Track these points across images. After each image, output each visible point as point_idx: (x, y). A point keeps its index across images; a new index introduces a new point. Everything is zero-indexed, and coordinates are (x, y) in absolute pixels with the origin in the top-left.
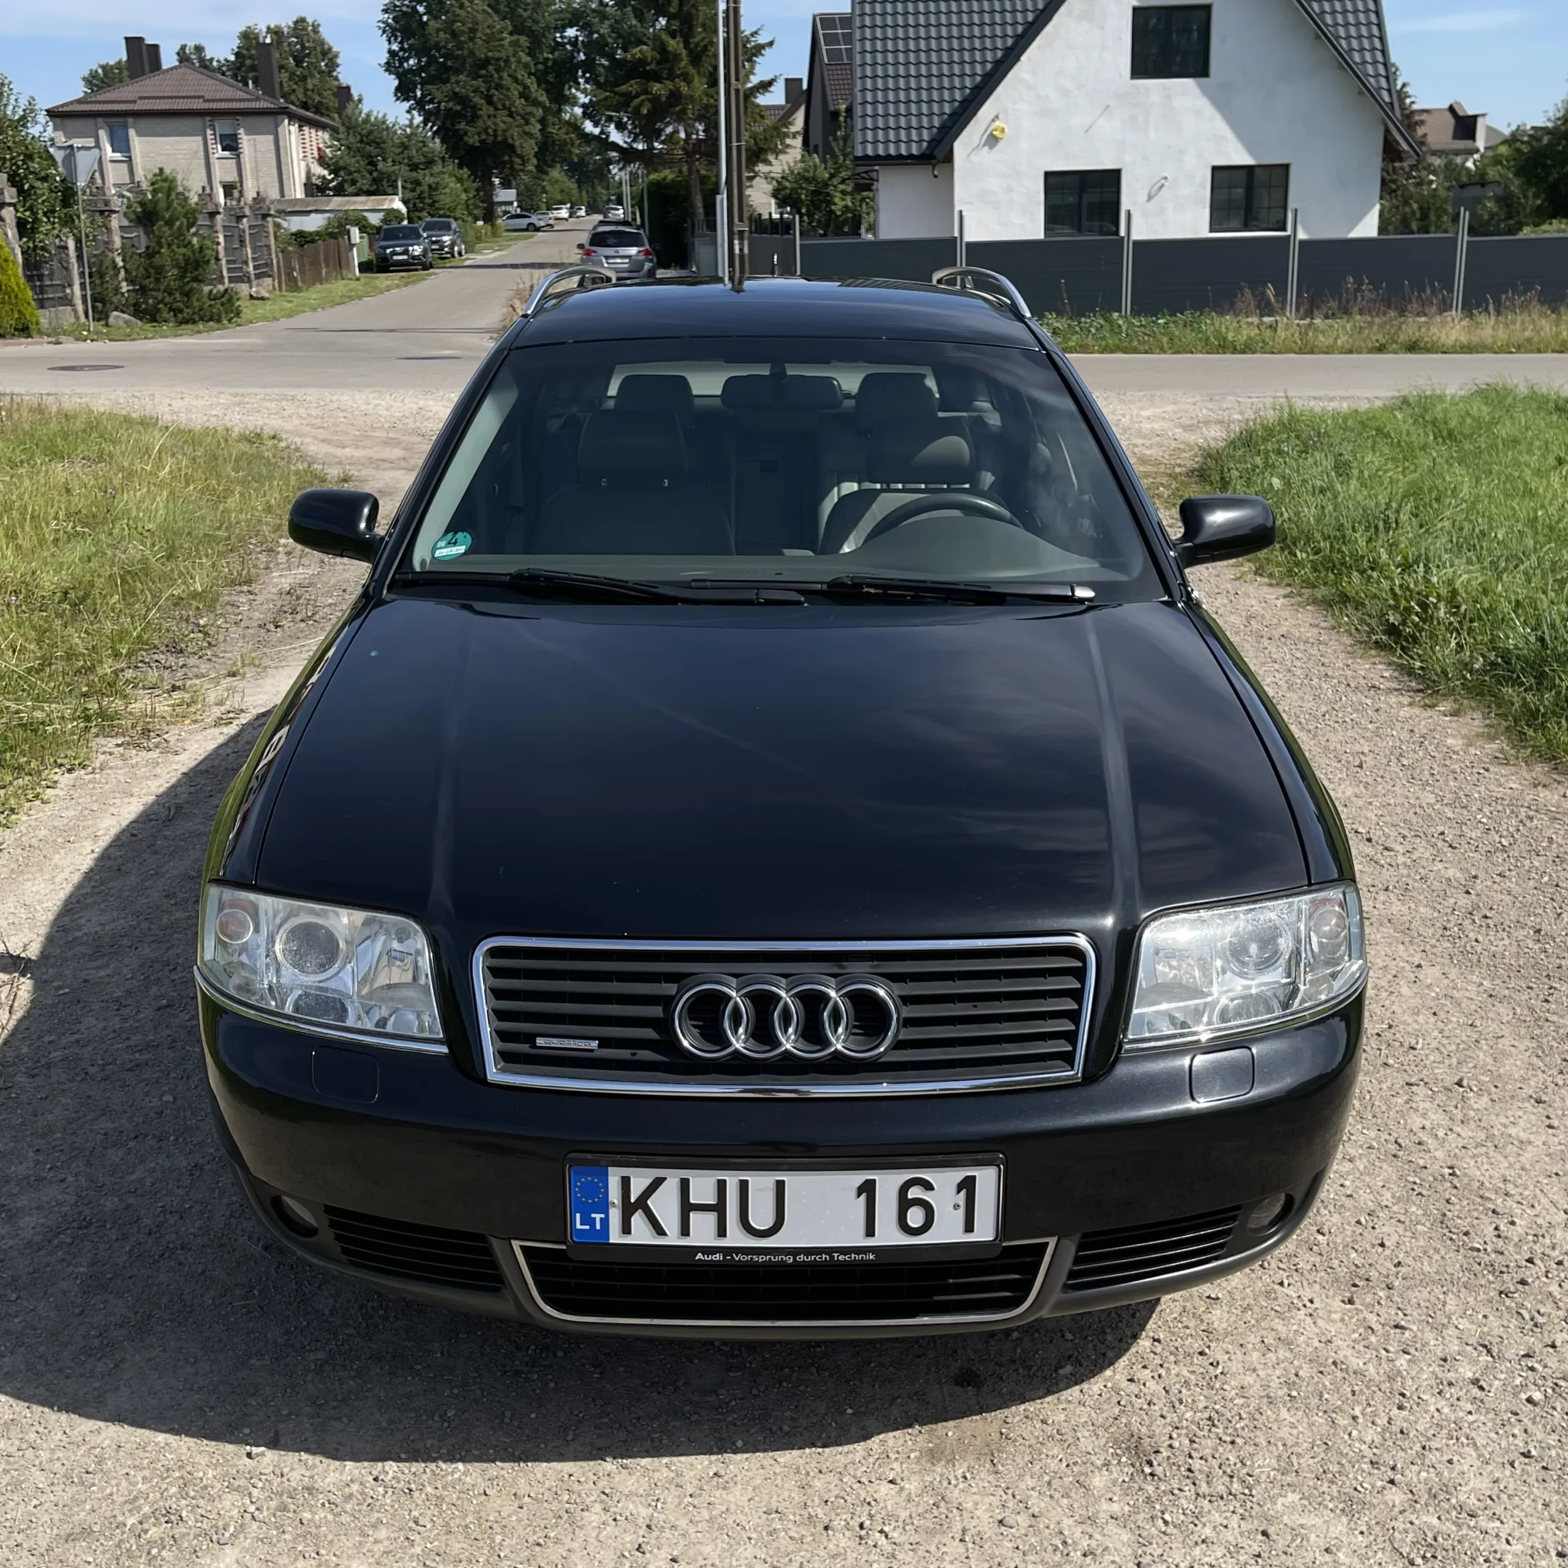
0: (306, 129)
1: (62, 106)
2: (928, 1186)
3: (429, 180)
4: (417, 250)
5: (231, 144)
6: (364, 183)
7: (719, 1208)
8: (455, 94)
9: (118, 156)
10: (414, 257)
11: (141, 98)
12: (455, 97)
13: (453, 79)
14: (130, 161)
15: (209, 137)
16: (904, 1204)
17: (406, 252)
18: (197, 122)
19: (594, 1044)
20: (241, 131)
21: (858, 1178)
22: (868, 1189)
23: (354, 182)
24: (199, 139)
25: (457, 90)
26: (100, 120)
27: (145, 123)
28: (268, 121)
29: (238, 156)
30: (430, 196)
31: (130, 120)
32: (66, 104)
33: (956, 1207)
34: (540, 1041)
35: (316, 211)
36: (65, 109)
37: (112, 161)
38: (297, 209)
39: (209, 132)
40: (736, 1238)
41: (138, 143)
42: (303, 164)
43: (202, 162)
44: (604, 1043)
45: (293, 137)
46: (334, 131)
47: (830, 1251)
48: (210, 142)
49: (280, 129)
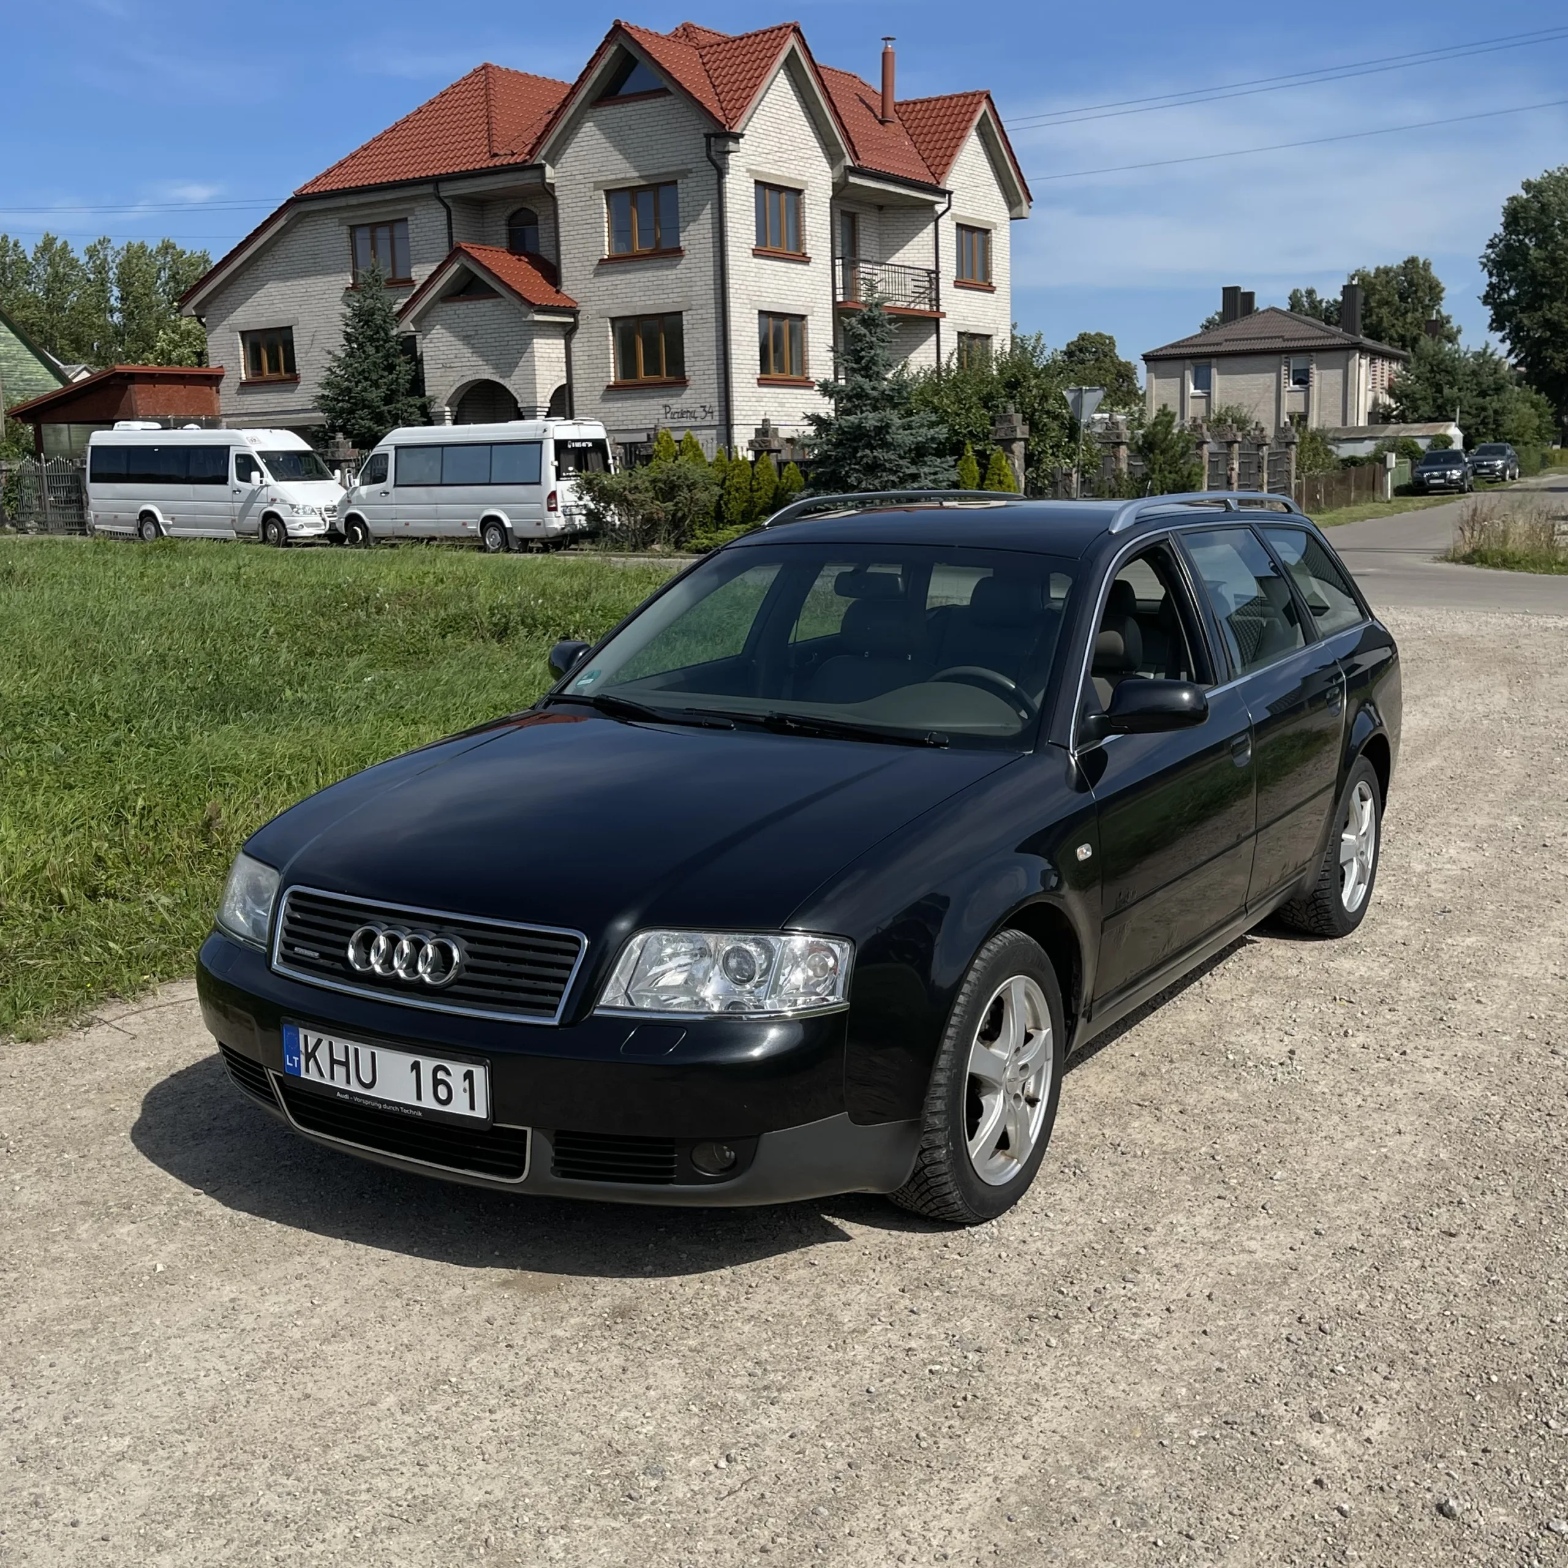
0: (1379, 362)
1: (1157, 351)
2: (448, 1073)
3: (1496, 405)
4: (1456, 474)
5: (1302, 379)
6: (1425, 409)
7: (346, 1064)
8: (1547, 321)
9: (1199, 392)
10: (1451, 481)
11: (1226, 341)
12: (1547, 324)
13: (1546, 306)
14: (1208, 397)
15: (1283, 372)
16: (437, 1082)
17: (1444, 476)
18: (1273, 360)
19: (317, 955)
20: (1314, 366)
21: (411, 1059)
22: (416, 1066)
23: (1416, 409)
24: (1274, 375)
25: (1549, 316)
26: (1188, 362)
27: (1227, 363)
28: (1340, 356)
29: (1308, 389)
30: (1495, 421)
31: (1214, 361)
32: (1161, 349)
33: (465, 1090)
34: (296, 949)
35: (1371, 438)
36: (1161, 353)
37: (1193, 397)
38: (1352, 436)
39: (1284, 368)
40: (355, 1087)
41: (1218, 381)
42: (1371, 395)
43: (1273, 395)
44: (323, 955)
45: (1363, 371)
46: (1405, 361)
47: (399, 1104)
48: (1283, 377)
49: (1350, 363)
